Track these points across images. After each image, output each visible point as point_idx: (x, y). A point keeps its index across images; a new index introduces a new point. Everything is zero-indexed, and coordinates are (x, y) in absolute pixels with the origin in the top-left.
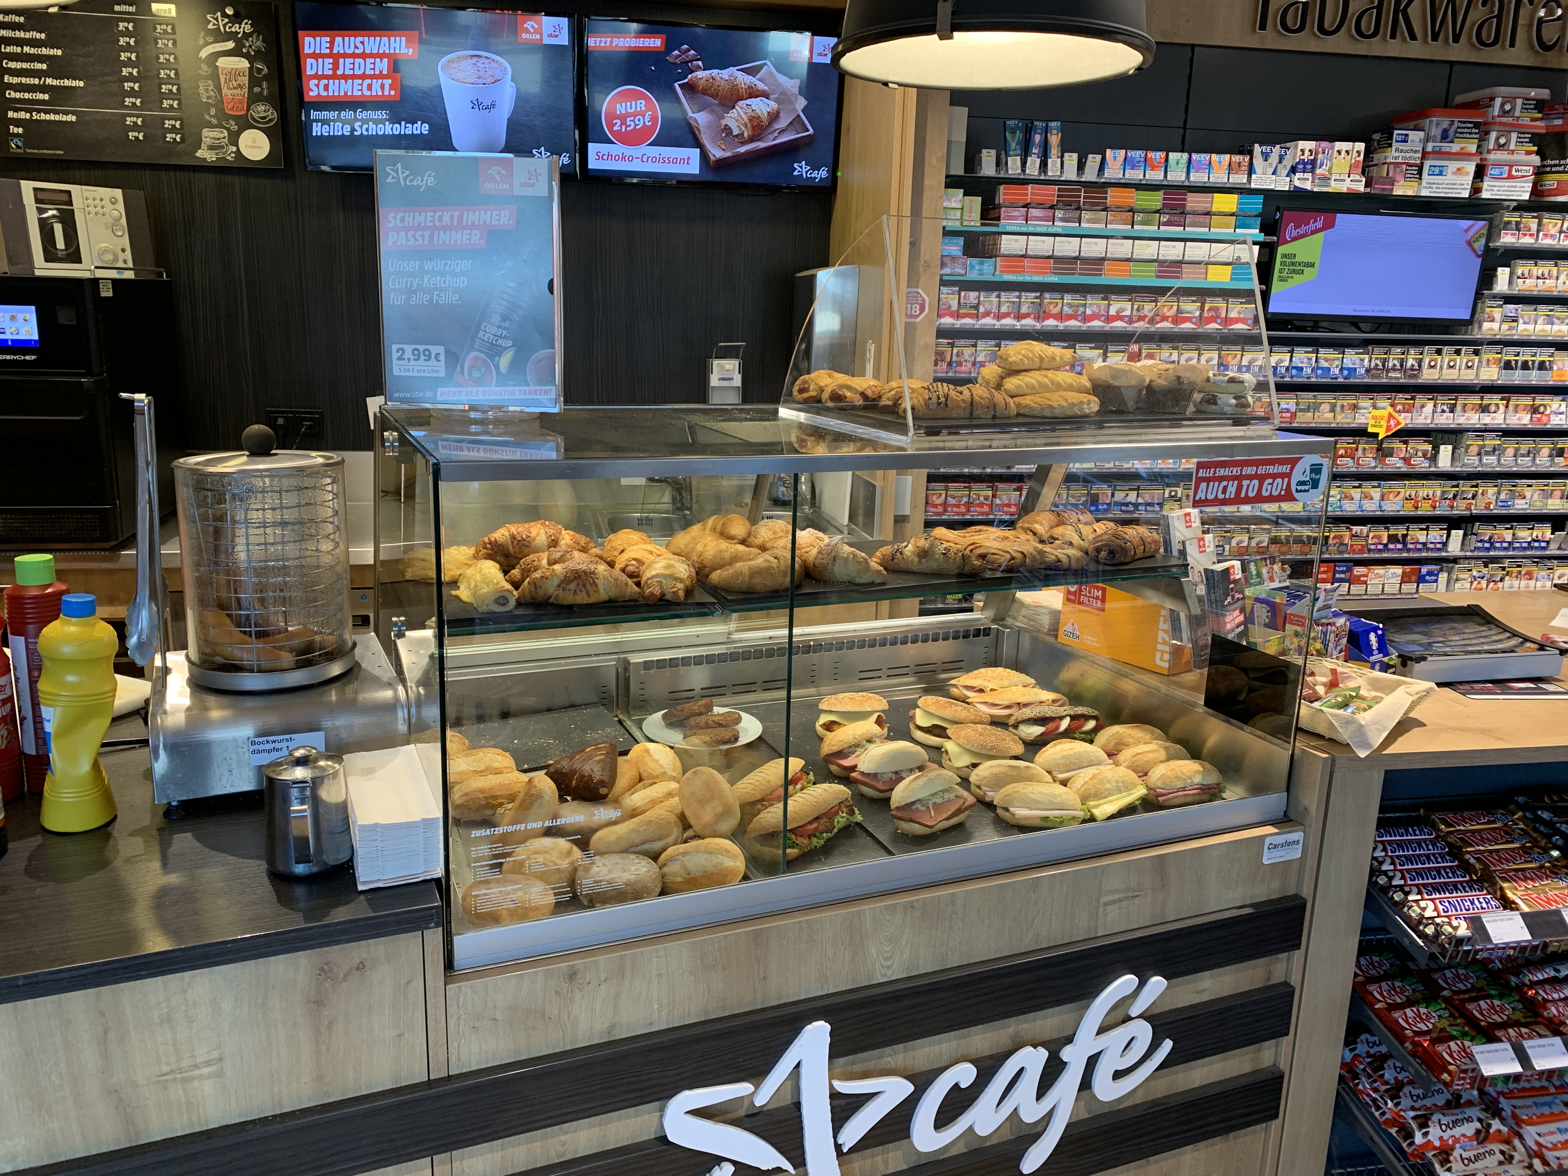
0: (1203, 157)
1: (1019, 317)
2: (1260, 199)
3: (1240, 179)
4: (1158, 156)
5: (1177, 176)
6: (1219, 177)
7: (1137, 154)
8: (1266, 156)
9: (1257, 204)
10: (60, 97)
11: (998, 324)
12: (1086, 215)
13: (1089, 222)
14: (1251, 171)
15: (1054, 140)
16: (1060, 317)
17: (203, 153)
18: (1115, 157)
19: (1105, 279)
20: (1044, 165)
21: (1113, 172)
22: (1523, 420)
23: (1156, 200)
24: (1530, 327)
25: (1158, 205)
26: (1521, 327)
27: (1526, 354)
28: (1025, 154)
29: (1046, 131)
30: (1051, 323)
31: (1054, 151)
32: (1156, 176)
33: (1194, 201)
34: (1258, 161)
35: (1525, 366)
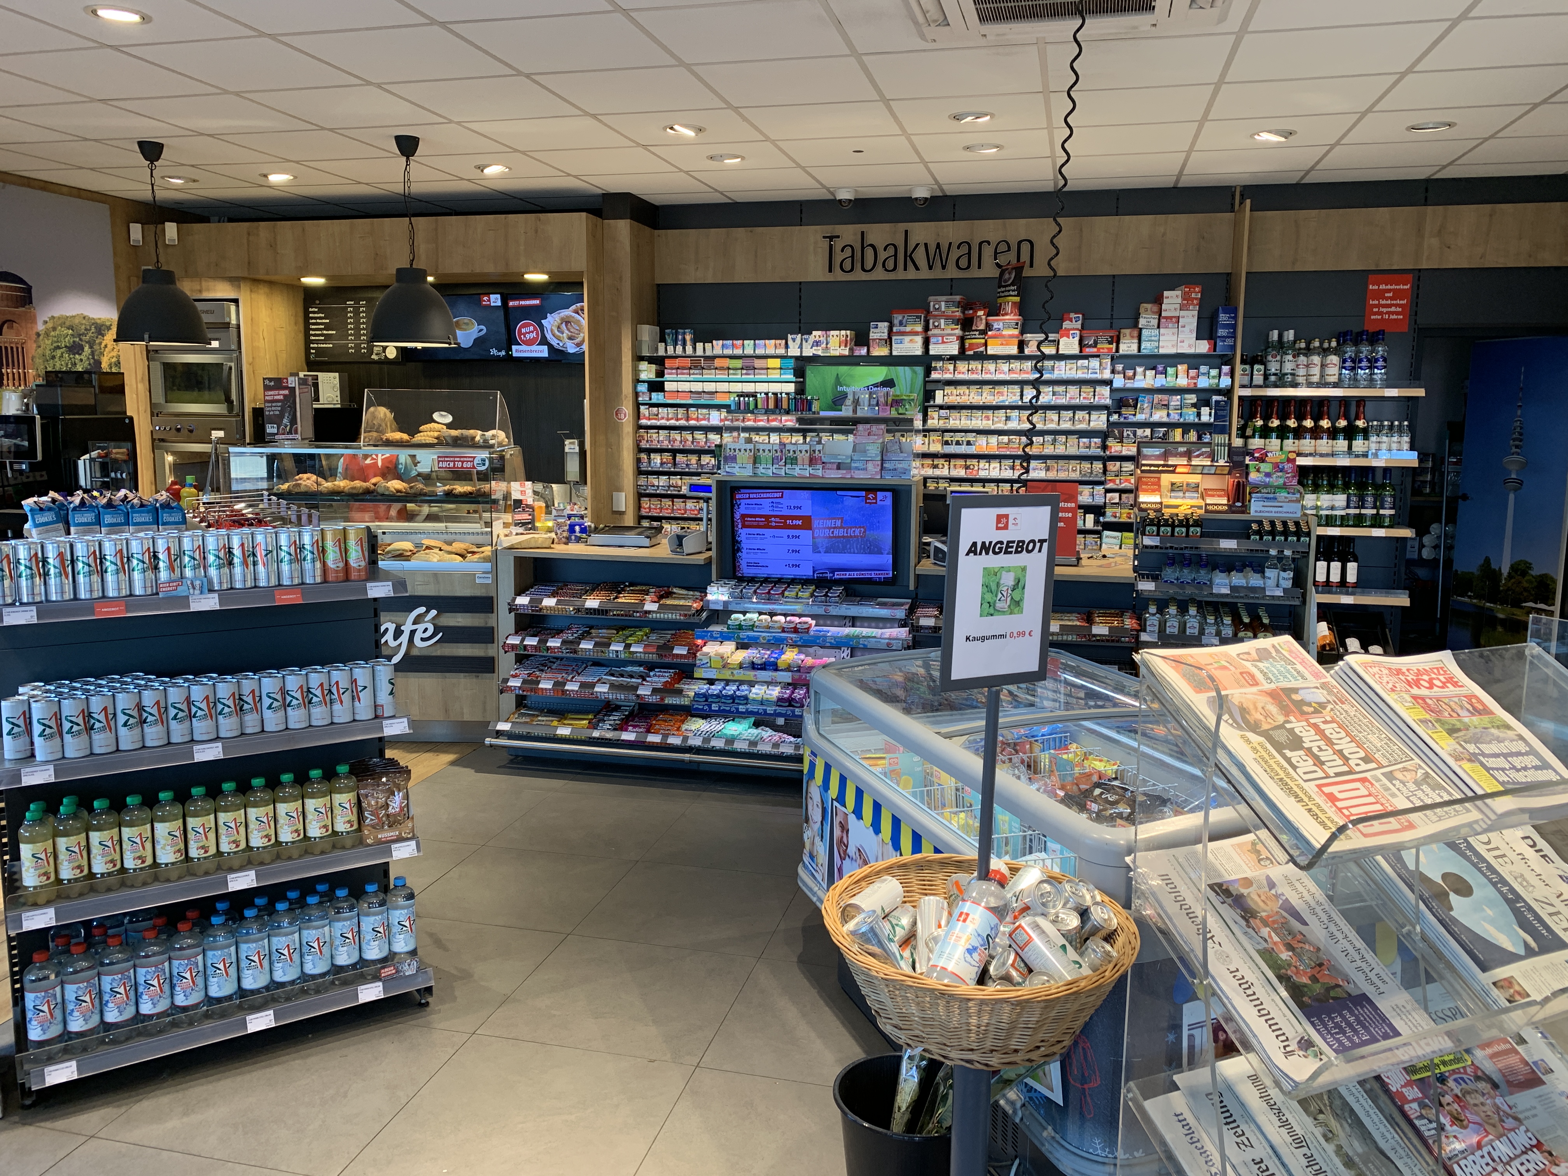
0: (761, 342)
1: (677, 420)
2: (792, 361)
3: (781, 351)
4: (739, 342)
5: (749, 351)
6: (771, 351)
7: (729, 342)
8: (794, 340)
9: (791, 363)
10: (328, 338)
11: (668, 423)
12: (705, 371)
13: (709, 375)
14: (787, 346)
15: (688, 337)
16: (697, 419)
17: (374, 357)
18: (718, 344)
19: (717, 401)
20: (684, 349)
21: (718, 351)
22: (961, 473)
23: (738, 363)
24: (958, 422)
25: (740, 366)
26: (952, 422)
27: (958, 437)
28: (675, 345)
29: (684, 333)
30: (692, 423)
31: (688, 343)
32: (738, 352)
33: (758, 363)
34: (790, 342)
35: (958, 443)
